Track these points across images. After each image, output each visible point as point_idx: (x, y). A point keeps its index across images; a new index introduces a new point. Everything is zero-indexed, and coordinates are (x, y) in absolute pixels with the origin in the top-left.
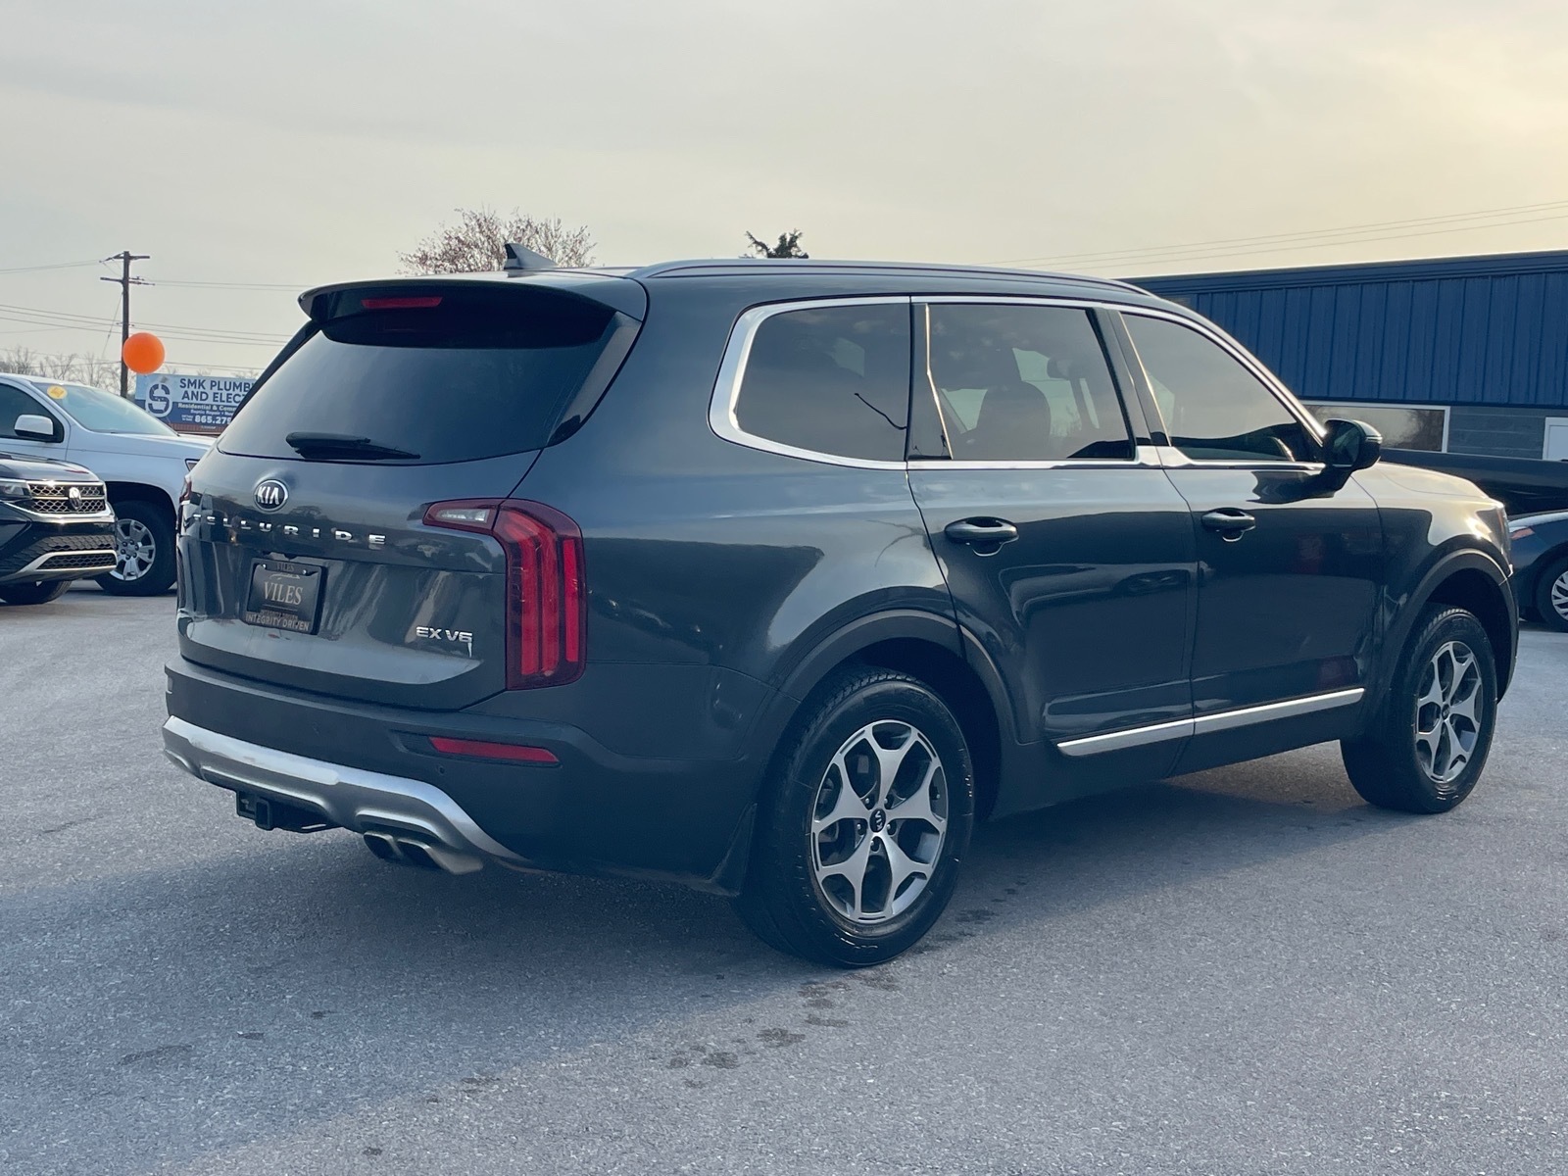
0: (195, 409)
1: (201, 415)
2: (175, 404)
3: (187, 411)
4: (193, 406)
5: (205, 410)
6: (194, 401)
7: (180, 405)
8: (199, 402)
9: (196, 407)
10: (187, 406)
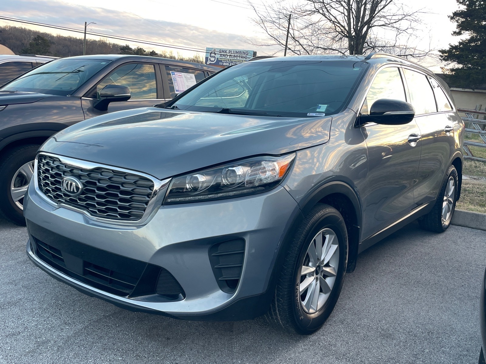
0: (223, 61)
1: (225, 63)
2: (217, 59)
3: (221, 61)
4: (223, 59)
5: (227, 61)
6: (223, 58)
7: (219, 59)
8: (225, 58)
9: (224, 60)
10: (221, 59)
